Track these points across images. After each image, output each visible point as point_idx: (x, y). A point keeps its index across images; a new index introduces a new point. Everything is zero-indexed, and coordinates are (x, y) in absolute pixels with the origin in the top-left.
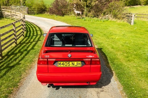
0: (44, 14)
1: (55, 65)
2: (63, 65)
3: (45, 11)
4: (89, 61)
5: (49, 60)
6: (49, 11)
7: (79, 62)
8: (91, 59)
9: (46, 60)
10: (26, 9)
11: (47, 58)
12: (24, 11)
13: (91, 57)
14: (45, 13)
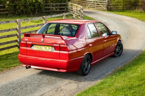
0: (134, 11)
1: (32, 48)
2: (38, 48)
3: (136, 6)
4: (58, 47)
5: (27, 43)
6: (141, 6)
7: (50, 47)
8: (59, 45)
9: (25, 42)
10: (104, 2)
11: (26, 41)
12: (102, 6)
13: (60, 43)
14: (135, 9)
